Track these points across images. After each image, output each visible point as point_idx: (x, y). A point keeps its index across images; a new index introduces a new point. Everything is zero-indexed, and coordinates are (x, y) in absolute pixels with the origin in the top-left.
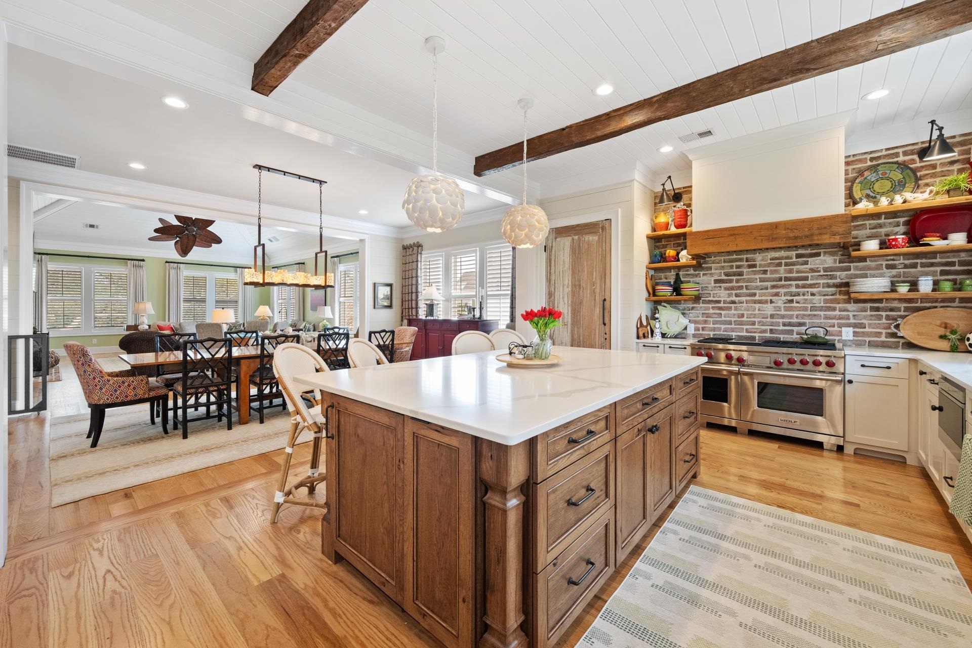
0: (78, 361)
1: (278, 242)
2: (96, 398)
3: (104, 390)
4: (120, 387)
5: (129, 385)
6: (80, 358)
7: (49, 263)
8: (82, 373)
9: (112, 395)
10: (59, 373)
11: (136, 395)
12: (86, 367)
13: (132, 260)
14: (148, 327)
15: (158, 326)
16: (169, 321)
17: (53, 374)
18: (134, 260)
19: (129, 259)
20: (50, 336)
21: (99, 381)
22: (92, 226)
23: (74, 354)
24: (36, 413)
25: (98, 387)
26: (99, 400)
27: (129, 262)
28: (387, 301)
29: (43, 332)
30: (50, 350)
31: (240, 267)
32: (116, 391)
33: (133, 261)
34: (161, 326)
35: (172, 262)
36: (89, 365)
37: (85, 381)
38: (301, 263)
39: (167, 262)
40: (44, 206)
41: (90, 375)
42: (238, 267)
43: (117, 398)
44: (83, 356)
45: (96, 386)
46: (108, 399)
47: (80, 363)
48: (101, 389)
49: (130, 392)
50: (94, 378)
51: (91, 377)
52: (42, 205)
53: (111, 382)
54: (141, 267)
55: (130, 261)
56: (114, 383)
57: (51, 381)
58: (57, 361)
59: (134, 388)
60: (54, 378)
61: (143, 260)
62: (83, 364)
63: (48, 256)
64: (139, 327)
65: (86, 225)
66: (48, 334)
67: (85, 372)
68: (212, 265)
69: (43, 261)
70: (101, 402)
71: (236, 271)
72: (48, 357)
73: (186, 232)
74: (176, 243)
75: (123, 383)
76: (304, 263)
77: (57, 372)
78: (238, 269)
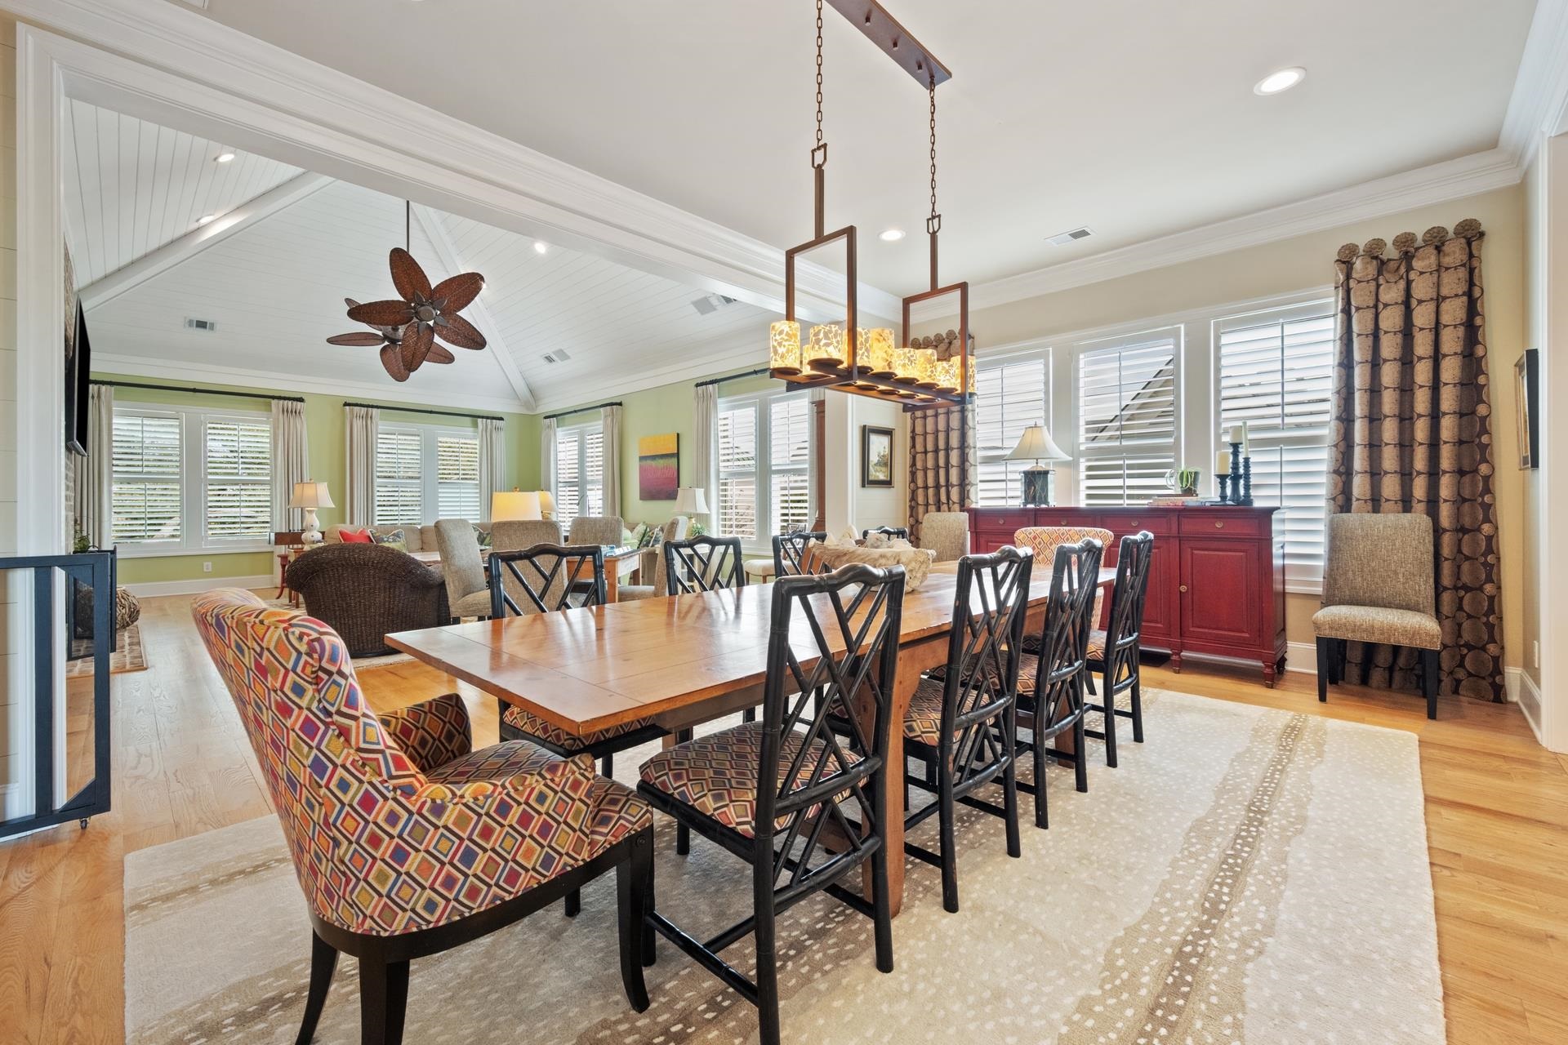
0: (285, 710)
1: (566, 362)
2: (374, 905)
3: (413, 862)
4: (487, 833)
5: (525, 820)
6: (299, 691)
7: (114, 403)
8: (303, 776)
9: (449, 882)
10: (139, 643)
11: (547, 862)
12: (330, 743)
13: (280, 398)
14: (320, 535)
15: (341, 533)
16: (352, 522)
17: (127, 647)
18: (285, 398)
19: (273, 397)
20: (119, 556)
21: (392, 818)
22: (202, 325)
23: (262, 670)
24: (76, 823)
25: (386, 848)
26: (388, 914)
27: (274, 402)
28: (884, 469)
29: (104, 548)
30: (121, 587)
31: (483, 417)
32: (469, 858)
33: (281, 402)
34: (347, 534)
35: (356, 405)
36: (344, 732)
37: (317, 815)
38: (616, 404)
39: (346, 404)
40: (101, 274)
41: (344, 786)
42: (479, 417)
43: (473, 893)
44: (317, 681)
45: (375, 841)
46: (430, 906)
47: (295, 721)
48: (400, 855)
49: (529, 853)
50: (368, 802)
51: (354, 794)
52: (99, 273)
53: (449, 817)
54: (296, 413)
55: (276, 401)
56: (461, 820)
57: (122, 670)
58: (134, 615)
59: (545, 830)
60: (128, 660)
61: (301, 400)
62: (309, 728)
63: (113, 388)
64: (303, 536)
65: (190, 323)
66: (113, 552)
67: (318, 767)
68: (431, 412)
69: (103, 397)
70: (399, 926)
71: (476, 425)
72: (113, 605)
73: (415, 320)
74: (383, 351)
75: (503, 809)
76: (620, 404)
77: (136, 643)
78: (480, 420)
